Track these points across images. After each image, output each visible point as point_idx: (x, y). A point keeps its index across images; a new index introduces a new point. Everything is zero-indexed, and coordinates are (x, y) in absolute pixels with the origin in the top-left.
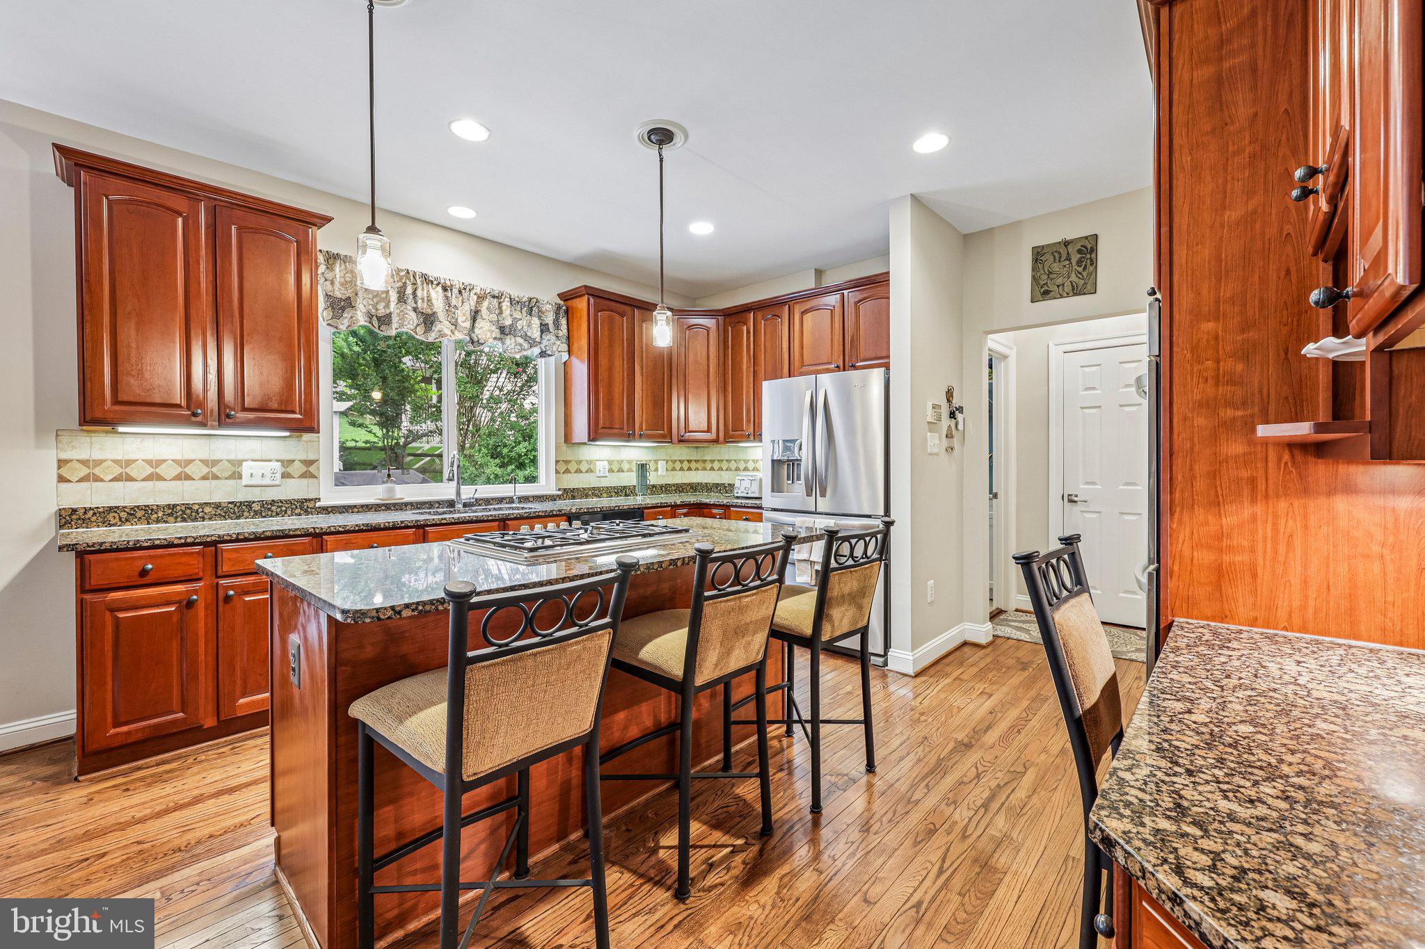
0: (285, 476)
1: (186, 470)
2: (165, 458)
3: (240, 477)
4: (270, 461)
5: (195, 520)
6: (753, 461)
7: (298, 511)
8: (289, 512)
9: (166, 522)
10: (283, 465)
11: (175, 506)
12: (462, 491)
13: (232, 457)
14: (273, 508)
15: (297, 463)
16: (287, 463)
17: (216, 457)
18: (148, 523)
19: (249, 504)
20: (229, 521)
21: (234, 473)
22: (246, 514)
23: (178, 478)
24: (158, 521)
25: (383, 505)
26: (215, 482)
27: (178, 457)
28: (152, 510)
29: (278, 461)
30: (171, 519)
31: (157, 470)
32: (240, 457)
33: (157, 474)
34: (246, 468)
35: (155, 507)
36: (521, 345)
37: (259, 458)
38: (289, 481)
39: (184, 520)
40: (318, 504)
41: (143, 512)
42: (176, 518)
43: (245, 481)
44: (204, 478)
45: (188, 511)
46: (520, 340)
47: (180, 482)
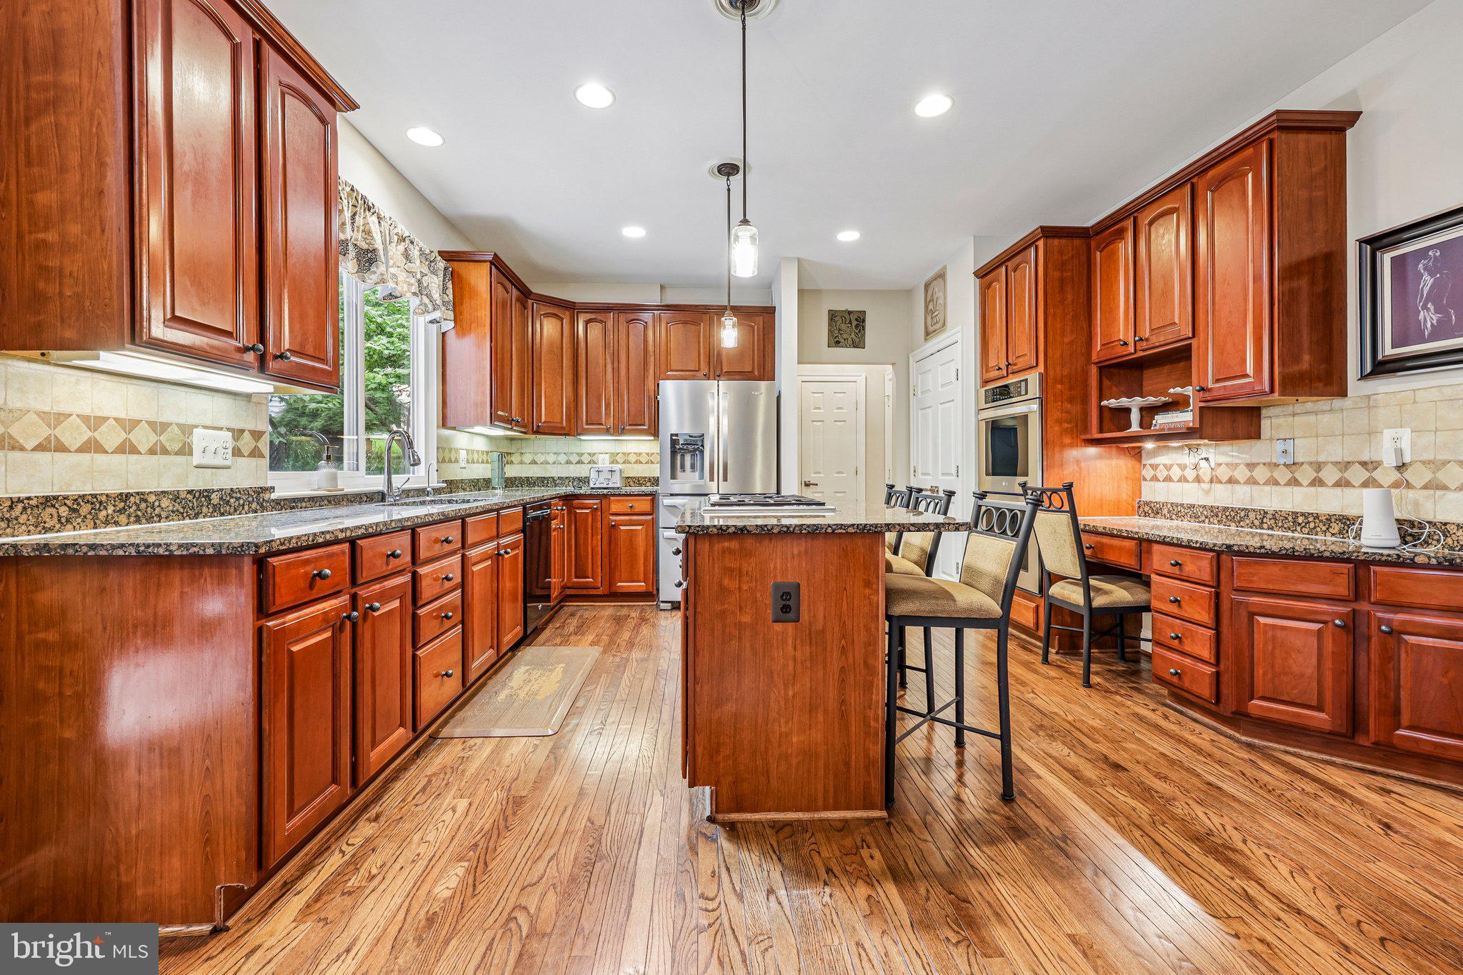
0: (237, 452)
1: (131, 436)
2: (105, 414)
3: (191, 454)
4: (221, 429)
5: (150, 520)
6: (589, 454)
7: (254, 506)
8: (246, 508)
9: (117, 523)
10: (233, 437)
11: (128, 495)
12: (393, 480)
13: (182, 420)
14: (232, 500)
15: (246, 433)
16: (238, 433)
17: (164, 419)
18: (95, 527)
19: (206, 494)
20: (187, 521)
21: (184, 445)
22: (205, 510)
23: (120, 450)
24: (107, 523)
25: (326, 497)
26: (164, 459)
27: (122, 415)
28: (101, 503)
29: (228, 429)
30: (123, 519)
31: (96, 434)
32: (191, 421)
33: (96, 442)
34: (200, 438)
35: (104, 499)
36: (426, 305)
37: (209, 423)
38: (240, 460)
39: (138, 521)
40: (273, 496)
41: (89, 506)
42: (129, 516)
43: (197, 460)
44: (152, 452)
45: (143, 505)
46: (426, 300)
47: (123, 456)
